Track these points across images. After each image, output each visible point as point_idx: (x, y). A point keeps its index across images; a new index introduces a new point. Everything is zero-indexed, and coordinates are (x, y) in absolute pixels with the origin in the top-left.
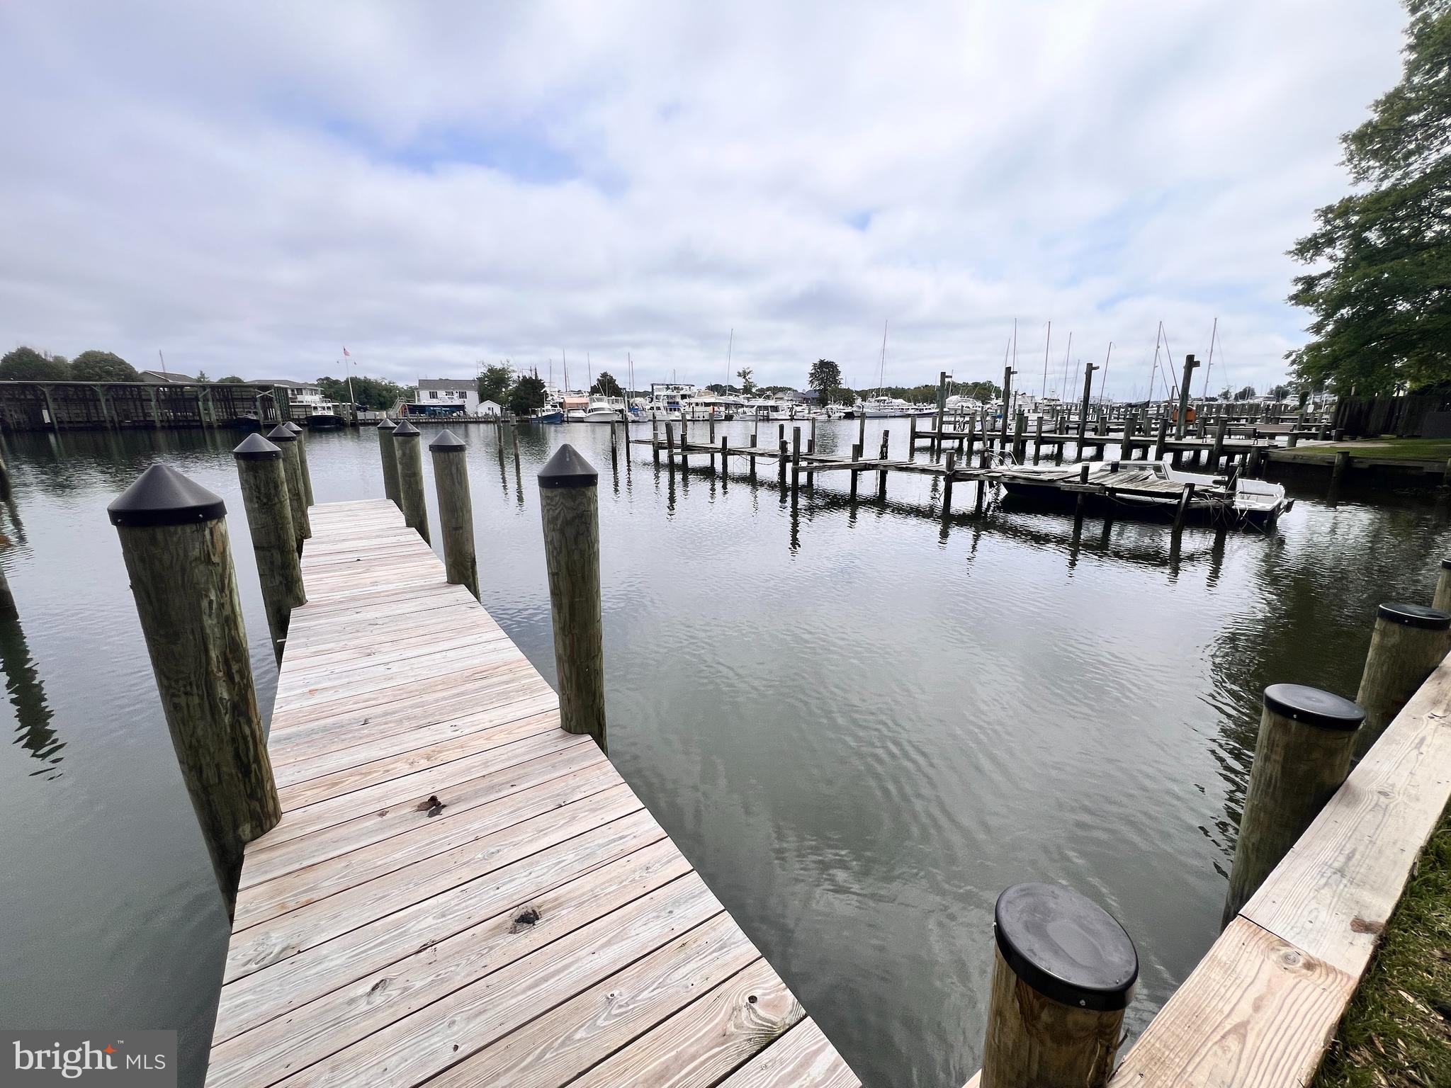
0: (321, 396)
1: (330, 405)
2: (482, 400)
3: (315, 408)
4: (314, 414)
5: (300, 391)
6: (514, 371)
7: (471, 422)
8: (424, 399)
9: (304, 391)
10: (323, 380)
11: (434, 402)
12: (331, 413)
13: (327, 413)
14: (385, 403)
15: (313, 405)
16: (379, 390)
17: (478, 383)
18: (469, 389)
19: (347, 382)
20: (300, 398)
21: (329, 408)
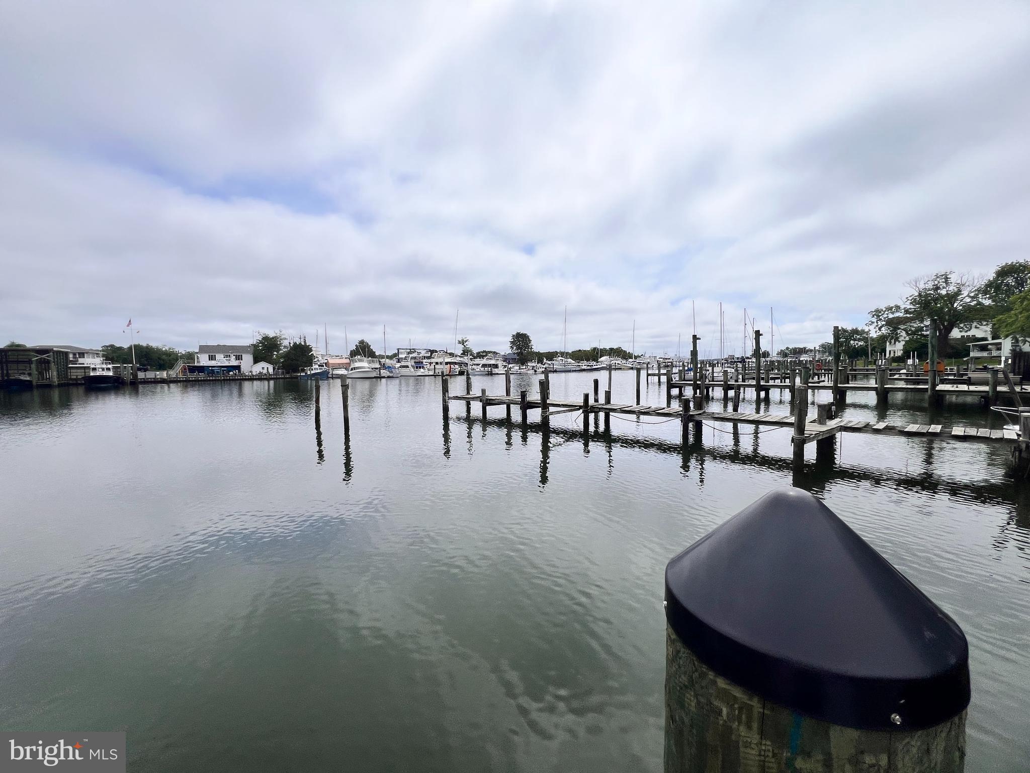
0: (102, 359)
1: (110, 366)
2: (256, 361)
3: (94, 369)
4: (92, 374)
5: (82, 354)
6: (285, 339)
7: (246, 380)
8: (204, 361)
9: (85, 355)
10: (107, 346)
11: (213, 363)
12: (111, 374)
13: (105, 373)
14: (164, 365)
15: (92, 366)
16: (160, 355)
17: (252, 347)
18: (244, 353)
19: (130, 348)
20: (81, 360)
21: (108, 369)
